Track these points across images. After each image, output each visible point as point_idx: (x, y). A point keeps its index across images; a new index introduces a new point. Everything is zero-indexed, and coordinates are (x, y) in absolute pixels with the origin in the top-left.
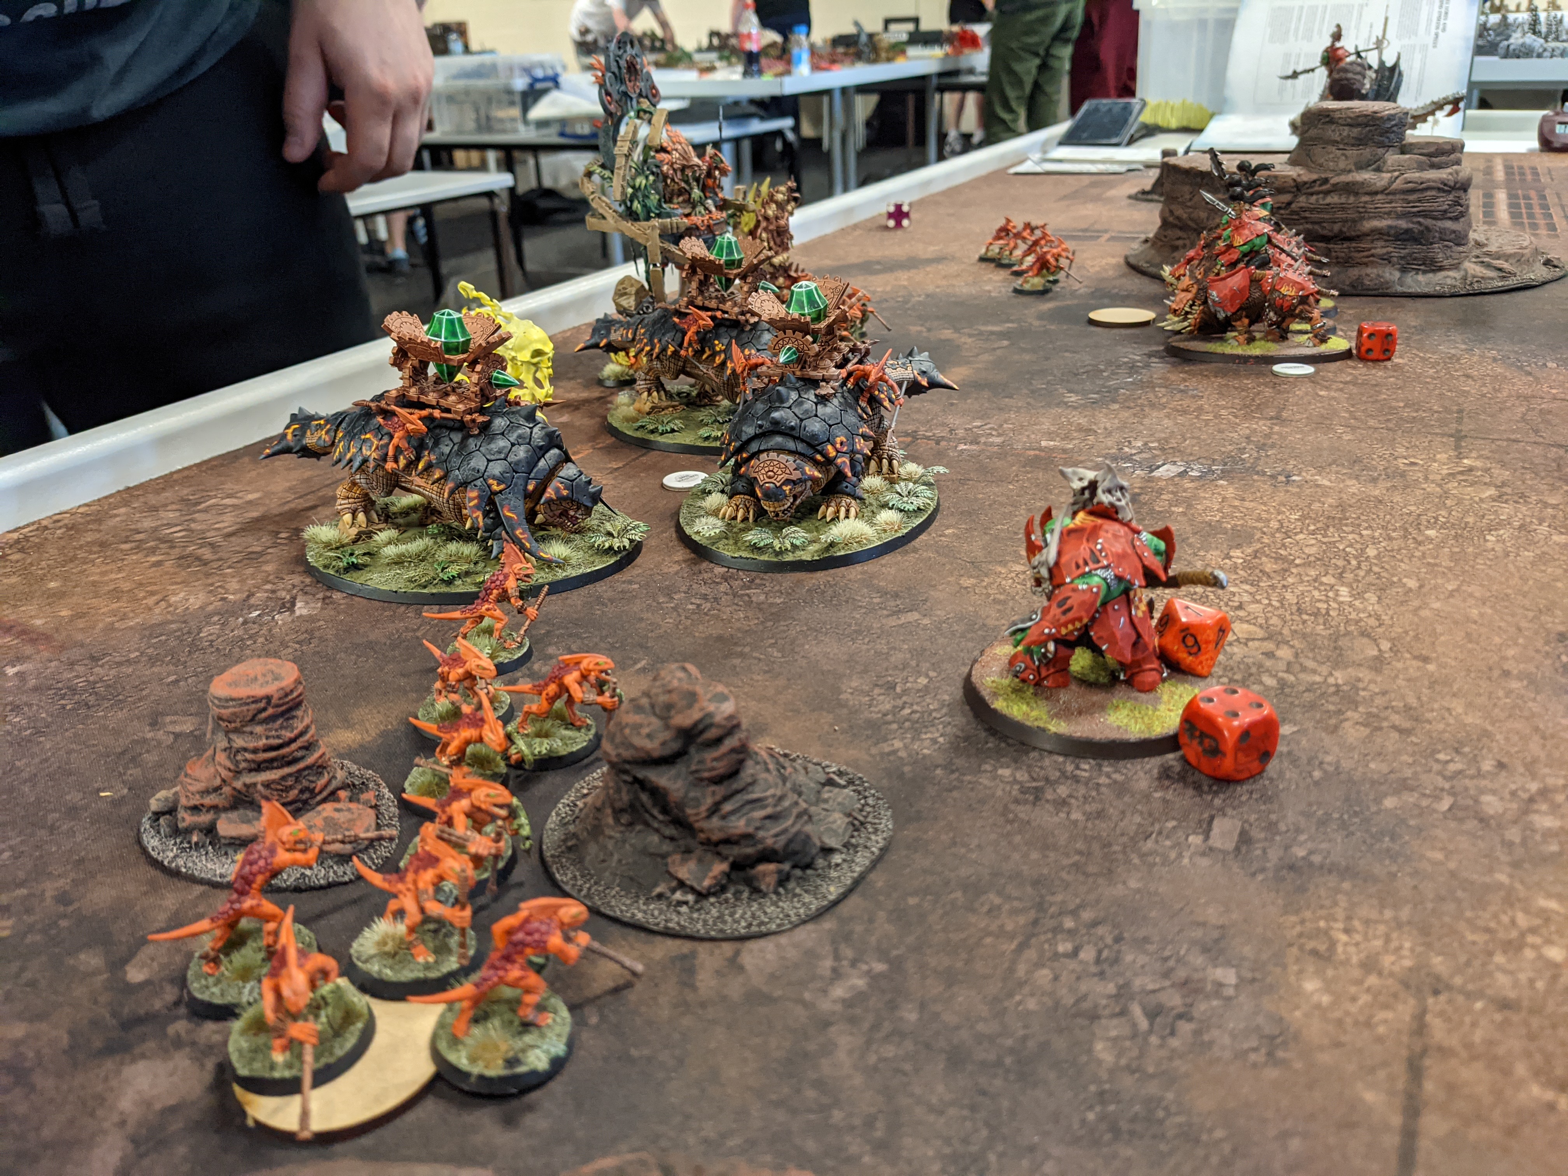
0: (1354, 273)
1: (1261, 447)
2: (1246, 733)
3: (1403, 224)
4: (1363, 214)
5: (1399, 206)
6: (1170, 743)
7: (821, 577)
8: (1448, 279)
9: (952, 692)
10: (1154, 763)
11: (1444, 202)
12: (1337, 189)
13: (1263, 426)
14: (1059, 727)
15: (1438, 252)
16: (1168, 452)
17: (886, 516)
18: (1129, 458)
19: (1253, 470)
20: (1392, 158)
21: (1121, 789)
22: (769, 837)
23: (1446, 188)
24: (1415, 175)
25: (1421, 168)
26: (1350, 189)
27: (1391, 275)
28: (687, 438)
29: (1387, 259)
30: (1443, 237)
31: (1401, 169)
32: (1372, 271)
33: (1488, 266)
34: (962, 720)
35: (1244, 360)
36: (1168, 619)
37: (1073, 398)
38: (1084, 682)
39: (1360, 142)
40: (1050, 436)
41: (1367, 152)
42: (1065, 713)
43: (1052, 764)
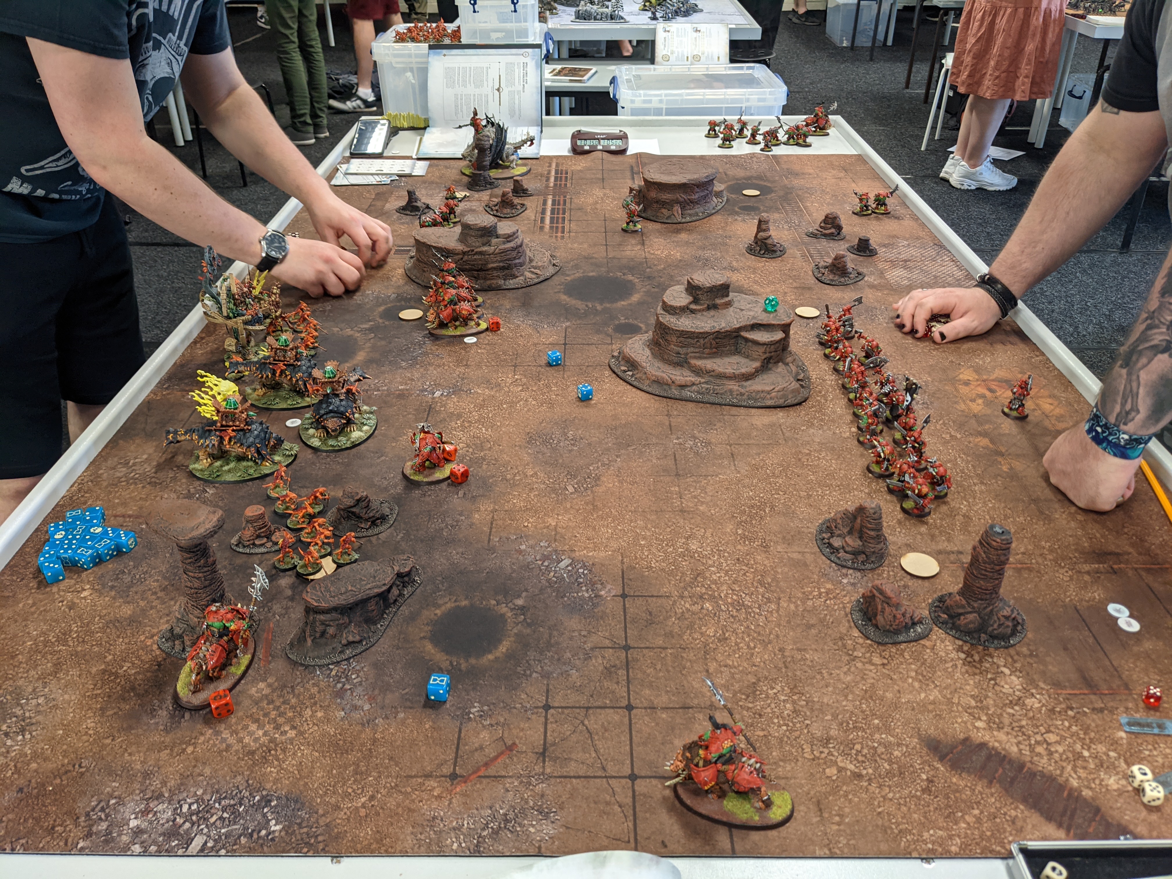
0: (488, 282)
1: (463, 379)
2: (462, 474)
3: (501, 264)
4: (487, 263)
5: (498, 258)
6: (448, 478)
7: (354, 450)
8: (520, 280)
9: (400, 476)
10: (446, 483)
11: (514, 254)
12: (477, 253)
13: (462, 369)
14: (426, 480)
15: (515, 271)
16: (438, 386)
17: (365, 428)
18: (426, 390)
19: (461, 390)
20: (494, 241)
21: (440, 490)
22: (377, 515)
23: (513, 249)
24: (502, 247)
25: (504, 243)
26: (481, 253)
27: (501, 282)
28: (285, 406)
29: (498, 277)
30: (516, 265)
31: (497, 245)
32: (494, 281)
33: (533, 273)
34: (404, 483)
35: (455, 336)
36: (444, 450)
37: (404, 364)
38: (429, 468)
39: (482, 236)
40: (401, 384)
41: (485, 239)
42: (426, 476)
43: (426, 488)
